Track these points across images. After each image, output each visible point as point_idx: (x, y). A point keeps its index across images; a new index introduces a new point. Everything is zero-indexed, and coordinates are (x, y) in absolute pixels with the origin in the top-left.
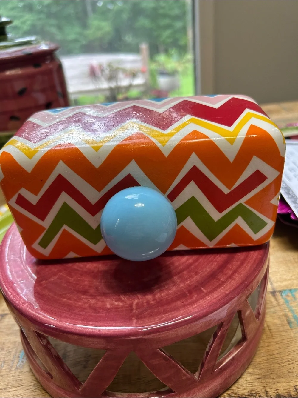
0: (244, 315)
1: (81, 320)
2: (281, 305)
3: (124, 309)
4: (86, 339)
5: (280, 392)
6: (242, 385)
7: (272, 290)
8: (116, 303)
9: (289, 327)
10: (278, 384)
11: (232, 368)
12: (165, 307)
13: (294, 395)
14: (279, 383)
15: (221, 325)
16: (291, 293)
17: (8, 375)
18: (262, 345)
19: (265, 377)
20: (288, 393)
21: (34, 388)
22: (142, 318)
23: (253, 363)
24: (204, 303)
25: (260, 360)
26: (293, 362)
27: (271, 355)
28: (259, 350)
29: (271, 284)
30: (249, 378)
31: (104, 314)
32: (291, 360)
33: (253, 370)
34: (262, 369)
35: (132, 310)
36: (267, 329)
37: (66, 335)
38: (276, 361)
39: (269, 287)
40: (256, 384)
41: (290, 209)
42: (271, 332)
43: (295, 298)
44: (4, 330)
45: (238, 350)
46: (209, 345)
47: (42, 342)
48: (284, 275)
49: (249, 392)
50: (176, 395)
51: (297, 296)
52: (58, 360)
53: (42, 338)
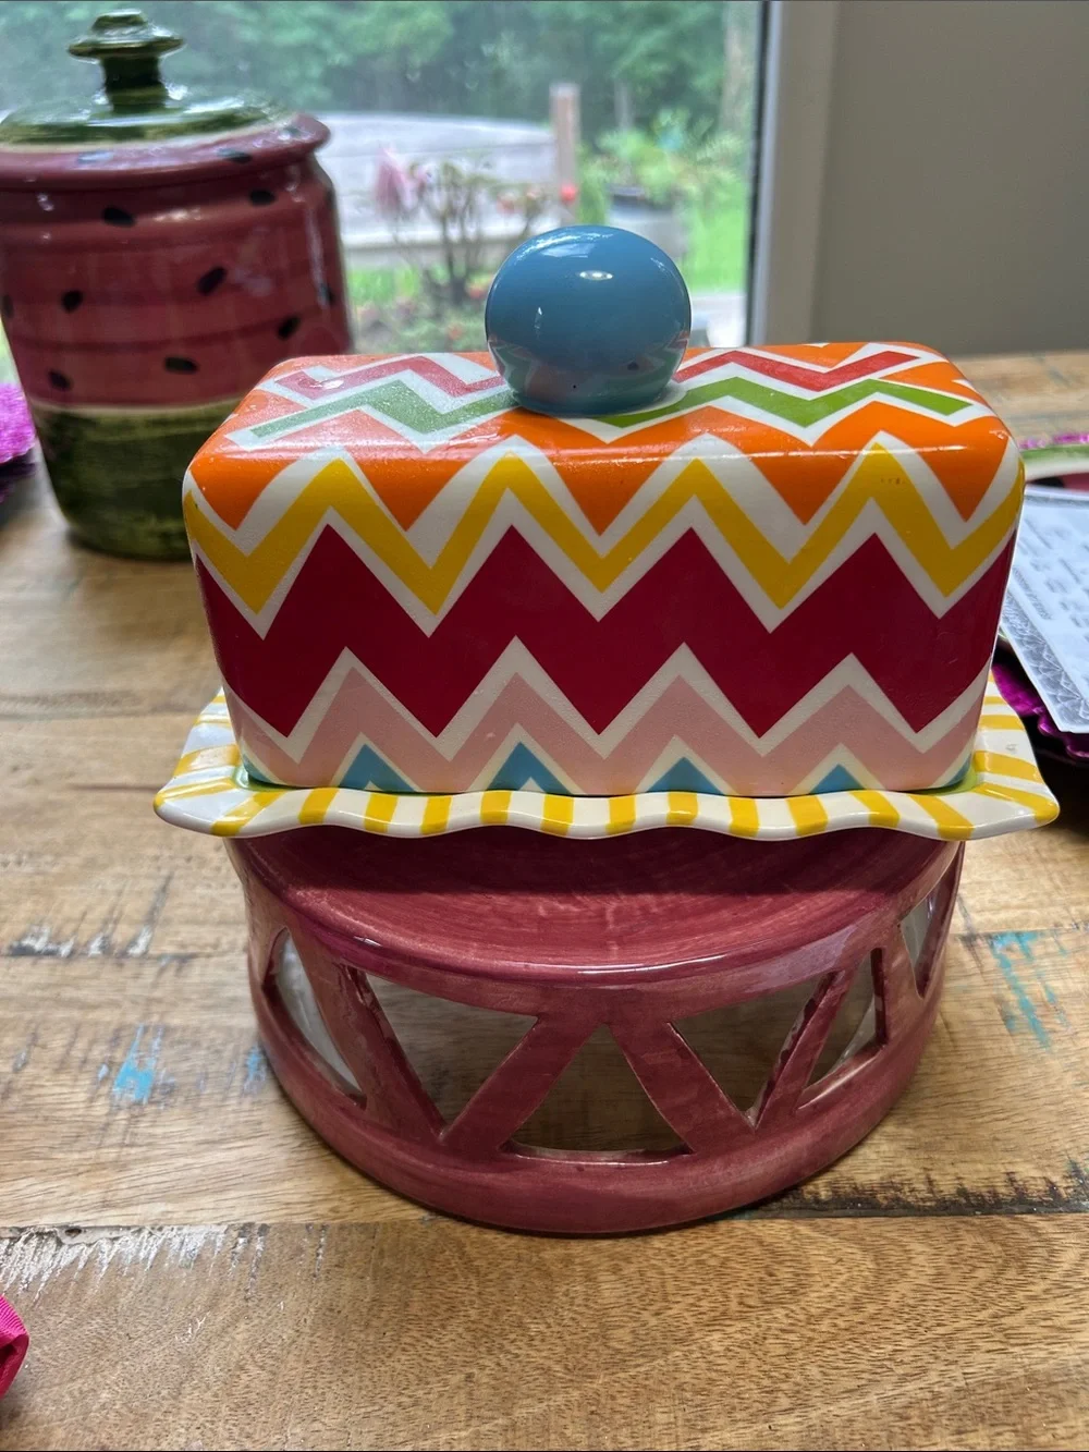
0: (889, 966)
1: (475, 940)
2: (989, 972)
3: (584, 921)
4: (491, 985)
5: (967, 1185)
6: (867, 1160)
7: (965, 933)
8: (562, 907)
9: (1004, 1030)
10: (963, 1165)
11: (844, 1108)
12: (691, 921)
13: (1003, 1194)
14: (965, 1162)
15: (829, 980)
16: (1021, 942)
17: (223, 1109)
18: (925, 1069)
19: (928, 1147)
20: (991, 1189)
21: (297, 1143)
22: (632, 942)
23: (898, 1111)
24: (790, 917)
25: (918, 1106)
26: (1008, 1114)
27: (950, 1095)
28: (919, 1081)
29: (965, 915)
30: (885, 1147)
31: (535, 930)
32: (1003, 1110)
33: (898, 1128)
34: (923, 1126)
35: (604, 924)
36: (945, 1030)
38: (962, 1111)
39: (957, 923)
40: (904, 1161)
41: (1040, 703)
42: (952, 1040)
43: (1028, 954)
44: (194, 997)
45: (864, 1065)
46: (791, 1034)
47: (362, 998)
48: (1004, 892)
49: (882, 1178)
50: (695, 1161)
51: (1038, 950)
52: (393, 1050)
53: (362, 989)
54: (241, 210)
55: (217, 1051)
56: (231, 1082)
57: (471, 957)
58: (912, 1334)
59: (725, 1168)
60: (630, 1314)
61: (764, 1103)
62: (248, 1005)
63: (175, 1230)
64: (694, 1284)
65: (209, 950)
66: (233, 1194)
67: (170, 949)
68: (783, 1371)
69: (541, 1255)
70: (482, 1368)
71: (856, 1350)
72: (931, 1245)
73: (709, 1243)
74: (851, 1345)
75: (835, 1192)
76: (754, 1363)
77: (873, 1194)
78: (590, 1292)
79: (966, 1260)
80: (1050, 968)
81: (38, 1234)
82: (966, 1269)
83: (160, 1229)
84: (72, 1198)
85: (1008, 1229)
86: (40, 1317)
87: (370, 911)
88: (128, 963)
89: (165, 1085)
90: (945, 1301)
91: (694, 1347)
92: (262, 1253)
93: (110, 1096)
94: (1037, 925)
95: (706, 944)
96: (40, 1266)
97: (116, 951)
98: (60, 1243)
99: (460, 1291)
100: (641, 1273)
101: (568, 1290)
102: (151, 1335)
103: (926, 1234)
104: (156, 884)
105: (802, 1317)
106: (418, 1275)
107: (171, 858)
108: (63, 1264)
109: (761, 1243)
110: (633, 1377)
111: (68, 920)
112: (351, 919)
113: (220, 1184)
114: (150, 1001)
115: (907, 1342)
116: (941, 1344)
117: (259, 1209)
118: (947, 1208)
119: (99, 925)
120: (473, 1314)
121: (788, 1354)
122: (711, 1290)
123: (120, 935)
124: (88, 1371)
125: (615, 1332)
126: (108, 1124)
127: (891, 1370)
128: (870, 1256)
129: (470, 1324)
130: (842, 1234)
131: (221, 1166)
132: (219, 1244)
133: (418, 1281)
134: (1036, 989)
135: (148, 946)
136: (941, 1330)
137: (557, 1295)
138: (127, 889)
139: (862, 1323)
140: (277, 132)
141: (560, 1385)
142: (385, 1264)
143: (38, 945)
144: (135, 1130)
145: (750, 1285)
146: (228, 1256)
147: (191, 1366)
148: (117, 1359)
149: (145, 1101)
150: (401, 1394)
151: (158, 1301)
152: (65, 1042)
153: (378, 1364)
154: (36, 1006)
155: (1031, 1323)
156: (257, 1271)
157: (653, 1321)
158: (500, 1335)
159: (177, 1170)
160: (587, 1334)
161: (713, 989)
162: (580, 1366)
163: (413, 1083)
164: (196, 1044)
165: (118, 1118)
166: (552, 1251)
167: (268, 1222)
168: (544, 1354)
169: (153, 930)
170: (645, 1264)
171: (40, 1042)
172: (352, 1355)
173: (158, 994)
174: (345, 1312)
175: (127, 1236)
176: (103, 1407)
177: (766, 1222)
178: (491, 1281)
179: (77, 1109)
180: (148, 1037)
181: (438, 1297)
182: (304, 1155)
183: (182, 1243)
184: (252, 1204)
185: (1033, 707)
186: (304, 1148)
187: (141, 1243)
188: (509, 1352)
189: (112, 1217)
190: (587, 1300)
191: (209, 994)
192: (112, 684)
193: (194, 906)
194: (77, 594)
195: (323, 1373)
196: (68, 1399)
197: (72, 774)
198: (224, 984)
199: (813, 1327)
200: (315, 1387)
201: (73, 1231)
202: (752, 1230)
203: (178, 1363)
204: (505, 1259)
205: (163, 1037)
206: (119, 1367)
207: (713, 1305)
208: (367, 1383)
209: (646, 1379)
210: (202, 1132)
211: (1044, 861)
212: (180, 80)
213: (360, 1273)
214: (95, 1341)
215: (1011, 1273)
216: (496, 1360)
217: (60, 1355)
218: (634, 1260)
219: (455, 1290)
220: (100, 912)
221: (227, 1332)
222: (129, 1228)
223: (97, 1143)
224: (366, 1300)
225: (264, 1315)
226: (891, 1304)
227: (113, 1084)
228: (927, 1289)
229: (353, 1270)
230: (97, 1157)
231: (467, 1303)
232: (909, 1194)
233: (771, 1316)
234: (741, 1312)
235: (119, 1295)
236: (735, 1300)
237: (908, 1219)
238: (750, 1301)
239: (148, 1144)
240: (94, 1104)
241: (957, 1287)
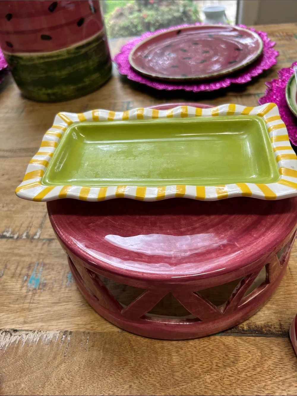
0: (271, 266)
6: (260, 316)
17: (60, 292)
18: (281, 284)
19: (281, 313)
21: (82, 304)
23: (271, 299)
25: (278, 298)
27: (289, 294)
28: (279, 289)
30: (266, 312)
33: (271, 305)
34: (280, 305)
36: (289, 271)
38: (293, 300)
40: (272, 317)
42: (291, 274)
44: (53, 253)
45: (261, 291)
46: (236, 289)
47: (92, 276)
49: (265, 323)
50: (203, 323)
55: (59, 272)
56: (63, 283)
58: (271, 379)
59: (213, 324)
60: (181, 367)
61: (226, 307)
63: (45, 332)
64: (202, 358)
66: (62, 321)
67: (46, 237)
68: (229, 390)
69: (154, 345)
70: (135, 383)
71: (253, 384)
72: (280, 348)
73: (207, 344)
74: (251, 382)
75: (249, 327)
76: (220, 387)
77: (262, 328)
78: (169, 359)
81: (5, 331)
83: (40, 331)
84: (15, 320)
86: (5, 359)
88: (34, 241)
89: (43, 283)
90: (283, 368)
91: (201, 380)
92: (70, 341)
93: (27, 286)
96: (5, 342)
97: (30, 237)
98: (11, 335)
99: (129, 357)
100: (185, 353)
101: (162, 358)
102: (37, 366)
103: (278, 344)
104: (43, 215)
105: (236, 372)
106: (117, 351)
108: (12, 342)
109: (224, 344)
110: (181, 389)
111: (17, 226)
113: (59, 317)
114: (40, 254)
115: (270, 382)
116: (280, 383)
117: (68, 326)
118: (286, 334)
119: (26, 228)
120: (132, 364)
121: (231, 384)
122: (207, 360)
123: (32, 231)
124: (18, 377)
125: (176, 373)
126: (26, 296)
127: (263, 392)
128: (259, 351)
129: (131, 368)
130: (251, 343)
131: (58, 311)
132: (57, 337)
133: (117, 353)
135: (40, 236)
136: (281, 378)
137: (159, 360)
138: (34, 216)
139: (255, 375)
141: (158, 391)
142: (106, 347)
143: (8, 235)
144: (34, 298)
145: (220, 359)
146: (60, 341)
147: (47, 377)
148: (26, 374)
149: (37, 289)
150: (109, 391)
151: (39, 355)
152: (15, 268)
153: (103, 380)
154: (7, 255)
156: (68, 347)
157: (188, 370)
158: (140, 373)
159: (46, 312)
160: (167, 374)
161: (208, 283)
162: (165, 384)
164: (53, 269)
165: (29, 294)
166: (158, 344)
167: (72, 331)
168: (154, 380)
169: (41, 230)
170: (187, 350)
171: (8, 267)
172: (96, 376)
173: (42, 252)
174: (94, 362)
175: (31, 333)
176: (22, 389)
177: (226, 337)
178: (138, 354)
179: (18, 290)
180: (39, 266)
181: (122, 358)
182: (84, 308)
183: (47, 336)
184: (67, 324)
186: (84, 306)
187: (35, 336)
188: (143, 378)
189: (26, 327)
190: (168, 362)
194: (23, 114)
195: (86, 382)
196: (12, 386)
199: (239, 375)
200: (84, 387)
201: (15, 331)
202: (222, 340)
203: (44, 376)
204: (143, 346)
205: (43, 267)
206: (27, 376)
207: (208, 366)
208: (100, 386)
209: (185, 390)
210: (55, 300)
213: (99, 349)
214: (20, 367)
216: (139, 381)
217: (10, 372)
218: (183, 349)
219: (127, 356)
220: (25, 225)
221: (59, 367)
223: (23, 302)
224: (100, 358)
225: (70, 362)
226: (265, 369)
227: (28, 282)
228: (277, 363)
229: (97, 348)
230: (23, 306)
231: (131, 361)
232: (273, 329)
233: (226, 371)
234: (217, 369)
235: (28, 352)
236: (215, 364)
237: (273, 338)
238: (220, 365)
239: (38, 303)
240: (22, 289)
241: (287, 363)
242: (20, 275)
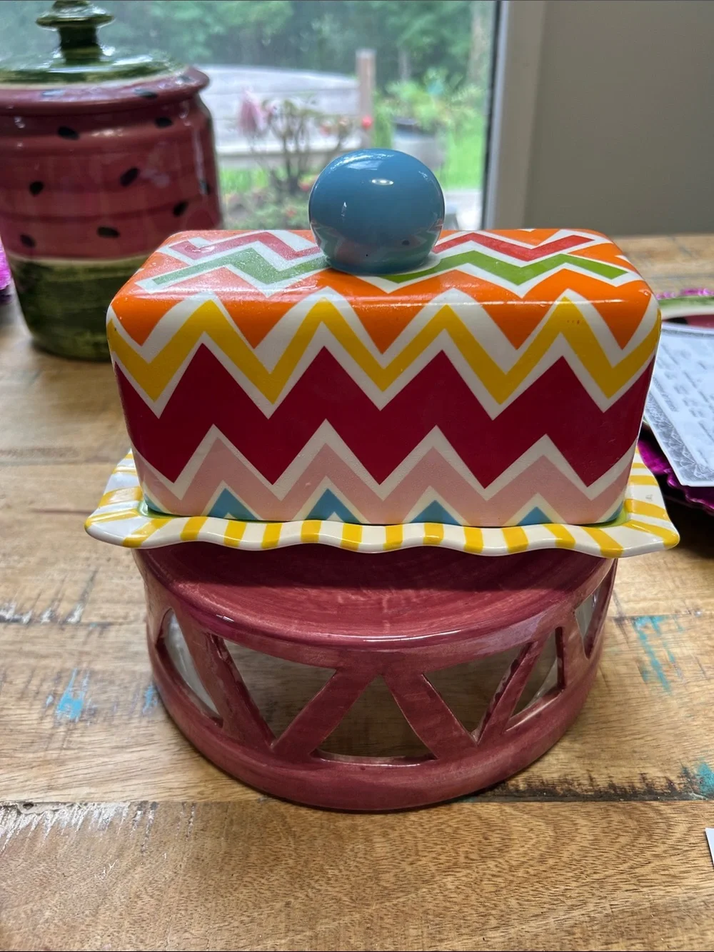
0: (567, 639)
1: (296, 619)
2: (632, 642)
3: (368, 607)
4: (307, 648)
5: (615, 781)
6: (550, 765)
7: (617, 616)
8: (353, 597)
9: (641, 680)
10: (613, 768)
11: (536, 731)
12: (438, 608)
13: (639, 788)
14: (614, 766)
15: (527, 647)
16: (653, 622)
17: (129, 726)
18: (589, 705)
19: (591, 756)
20: (631, 784)
21: (178, 748)
22: (398, 621)
23: (571, 732)
24: (503, 606)
25: (584, 729)
26: (642, 735)
27: (604, 723)
28: (585, 713)
29: (618, 604)
30: (562, 756)
31: (335, 612)
32: (639, 733)
33: (571, 743)
34: (587, 742)
35: (381, 609)
36: (603, 680)
37: (270, 640)
38: (612, 732)
39: (612, 609)
40: (574, 765)
41: (669, 466)
42: (608, 686)
43: (658, 631)
44: (111, 651)
45: (549, 703)
46: (502, 682)
47: (221, 655)
48: (644, 590)
49: (560, 777)
50: (438, 764)
51: (664, 628)
52: (241, 690)
53: (221, 649)
54: (149, 130)
55: (126, 687)
56: (134, 708)
57: (293, 629)
58: (577, 878)
59: (458, 768)
60: (394, 864)
61: (484, 727)
62: (147, 657)
63: (96, 805)
64: (436, 844)
65: (121, 620)
66: (133, 782)
67: (95, 619)
68: (493, 902)
69: (337, 824)
70: (296, 898)
71: (541, 889)
72: (591, 820)
73: (446, 818)
74: (537, 885)
75: (529, 785)
76: (474, 897)
77: (554, 786)
78: (368, 849)
79: (613, 831)
80: (672, 640)
81: (5, 807)
82: (613, 836)
83: (86, 804)
84: (28, 783)
85: (641, 811)
86: (6, 861)
87: (228, 598)
88: (68, 628)
89: (90, 709)
90: (599, 857)
91: (435, 886)
92: (153, 821)
93: (54, 716)
94: (664, 611)
95: (447, 623)
96: (6, 828)
97: (59, 620)
98: (19, 813)
99: (283, 847)
100: (401, 836)
101: (353, 848)
102: (79, 874)
103: (588, 813)
104: (87, 576)
105: (506, 867)
106: (255, 837)
107: (98, 559)
108: (21, 827)
109: (480, 818)
110: (395, 905)
111: (29, 599)
112: (214, 603)
113: (126, 775)
114: (81, 653)
115: (574, 884)
116: (596, 885)
117: (151, 792)
118: (601, 797)
119: (49, 602)
120: (290, 861)
121: (496, 891)
122: (447, 849)
123: (63, 609)
124: (37, 897)
125: (382, 875)
126: (52, 735)
127: (564, 902)
128: (551, 827)
129: (289, 869)
130: (533, 813)
131: (126, 763)
132: (124, 815)
133: (256, 841)
134: (663, 653)
135: (80, 617)
136: (596, 876)
137: (347, 851)
138: (67, 579)
139: (545, 871)
140: (174, 79)
141: (347, 910)
143: (8, 616)
144: (71, 739)
145: (472, 845)
146: (131, 822)
147: (104, 895)
148: (55, 890)
149: (77, 720)
150: (242, 915)
151: (83, 851)
152: (25, 680)
153: (228, 895)
154: (6, 656)
155: (655, 872)
156: (149, 833)
157: (409, 869)
158: (308, 877)
159: (98, 765)
160: (365, 877)
161: (451, 652)
162: (360, 898)
163: (254, 711)
164: (112, 682)
165: (59, 730)
166: (344, 822)
167: (157, 801)
168: (337, 889)
169: (84, 607)
171: (8, 679)
172: (211, 889)
173: (87, 649)
174: (206, 861)
175: (63, 809)
176: (47, 921)
177: (484, 804)
178: (303, 841)
179: (32, 724)
180: (80, 678)
181: (268, 851)
182: (181, 757)
183: (100, 814)
184: (146, 789)
185: (664, 469)
186: (182, 752)
187: (73, 813)
188: (313, 888)
189: (53, 796)
190: (366, 854)
191: (121, 649)
192: (60, 443)
193: (112, 591)
194: (37, 383)
195: (191, 901)
196: (23, 915)
197: (32, 502)
198: (129, 643)
199: (513, 873)
200: (186, 910)
201: (28, 805)
202: (474, 809)
203: (97, 893)
204: (313, 827)
205: (90, 677)
206: (57, 895)
207: (448, 858)
208: (221, 907)
209: (404, 906)
210: (115, 741)
211: (669, 569)
212: (111, 42)
213: (217, 835)
214: (41, 878)
215: (642, 840)
216: (305, 893)
217: (18, 887)
218: (397, 828)
219: (280, 846)
220: (50, 593)
221: (129, 873)
222: (65, 804)
223: (45, 747)
224: (221, 853)
226: (564, 859)
227: (56, 708)
228: (588, 849)
229: (213, 833)
230: (45, 756)
231: (287, 855)
232: (577, 787)
233: (485, 866)
234: (466, 863)
235: (58, 847)
236: (463, 855)
237: (577, 803)
238: (472, 856)
239: (79, 748)
240: (43, 721)
241: (608, 849)
242: (38, 693)
